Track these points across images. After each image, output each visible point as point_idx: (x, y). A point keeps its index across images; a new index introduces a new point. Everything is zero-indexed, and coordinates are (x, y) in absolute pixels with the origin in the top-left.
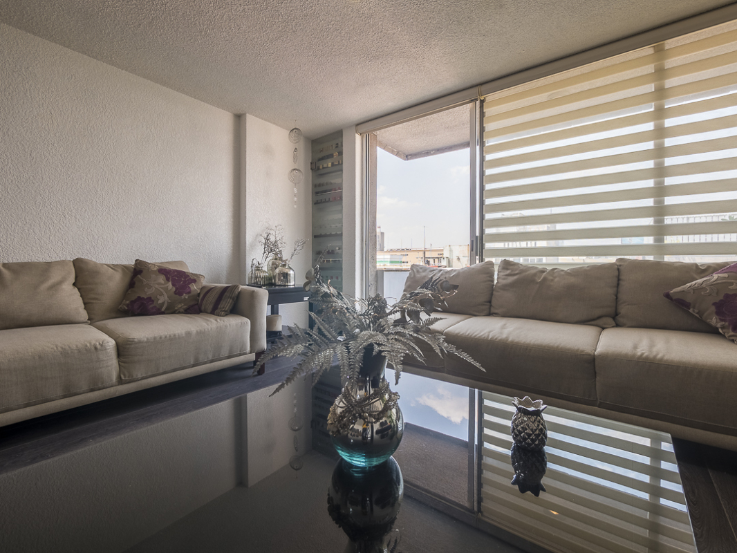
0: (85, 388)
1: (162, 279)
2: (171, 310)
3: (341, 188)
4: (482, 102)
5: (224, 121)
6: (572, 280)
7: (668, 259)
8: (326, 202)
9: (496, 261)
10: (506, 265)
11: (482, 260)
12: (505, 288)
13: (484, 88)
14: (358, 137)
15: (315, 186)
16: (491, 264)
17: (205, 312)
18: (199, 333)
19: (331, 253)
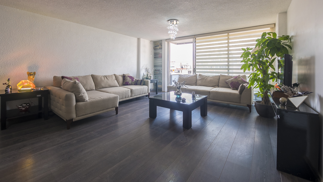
0: (125, 97)
1: (129, 78)
2: (131, 85)
3: (162, 54)
4: (195, 39)
5: (135, 40)
6: (211, 79)
7: (230, 75)
8: (157, 57)
9: (198, 74)
10: (200, 75)
11: (195, 74)
12: (199, 80)
13: (195, 36)
14: (166, 42)
15: (154, 53)
16: (197, 75)
17: (138, 85)
18: (141, 89)
19: (159, 70)
